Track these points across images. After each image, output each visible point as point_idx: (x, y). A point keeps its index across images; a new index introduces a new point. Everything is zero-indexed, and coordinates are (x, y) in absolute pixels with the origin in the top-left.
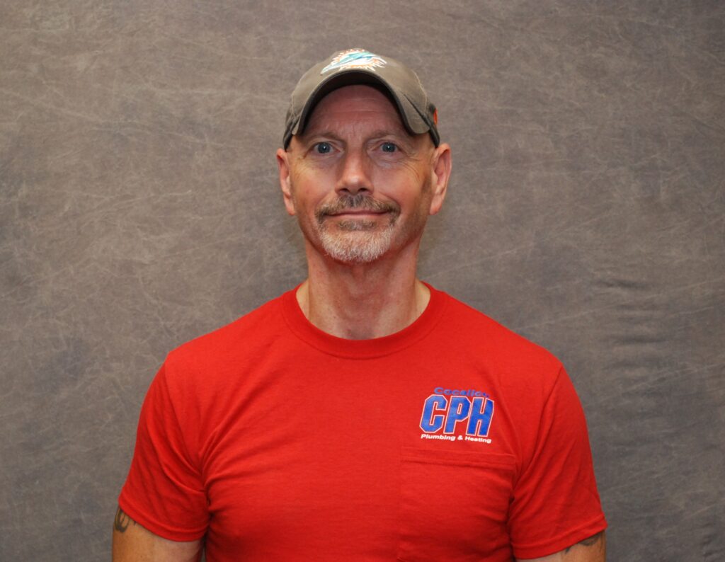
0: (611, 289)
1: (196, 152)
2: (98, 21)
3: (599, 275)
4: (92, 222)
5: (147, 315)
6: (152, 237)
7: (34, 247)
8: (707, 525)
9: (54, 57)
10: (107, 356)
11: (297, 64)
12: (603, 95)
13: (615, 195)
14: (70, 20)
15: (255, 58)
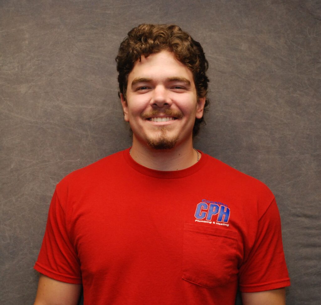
0: (299, 219)
1: (83, 139)
2: (33, 68)
4: (26, 174)
9: (9, 85)
13: (303, 169)
14: (18, 66)
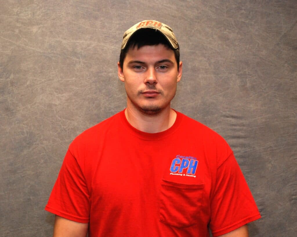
3: (224, 113)
5: (57, 124)
6: (60, 95)
7: (15, 98)
8: (260, 205)
10: (42, 138)
11: (115, 32)
12: (227, 47)
15: (100, 30)
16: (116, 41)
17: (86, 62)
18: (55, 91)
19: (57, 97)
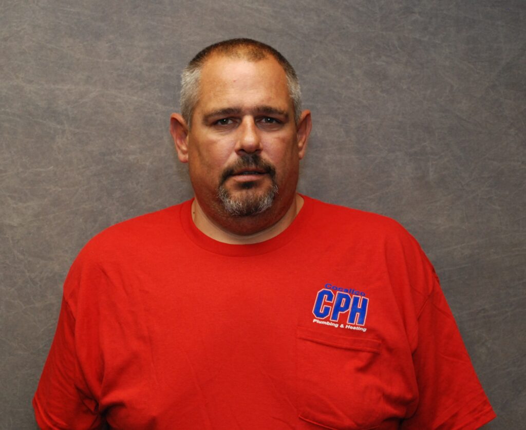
5: (15, 268)
6: (20, 204)
11: (140, 66)
12: (384, 95)
15: (106, 60)
16: (141, 84)
17: (77, 131)
18: (9, 196)
19: (14, 208)
